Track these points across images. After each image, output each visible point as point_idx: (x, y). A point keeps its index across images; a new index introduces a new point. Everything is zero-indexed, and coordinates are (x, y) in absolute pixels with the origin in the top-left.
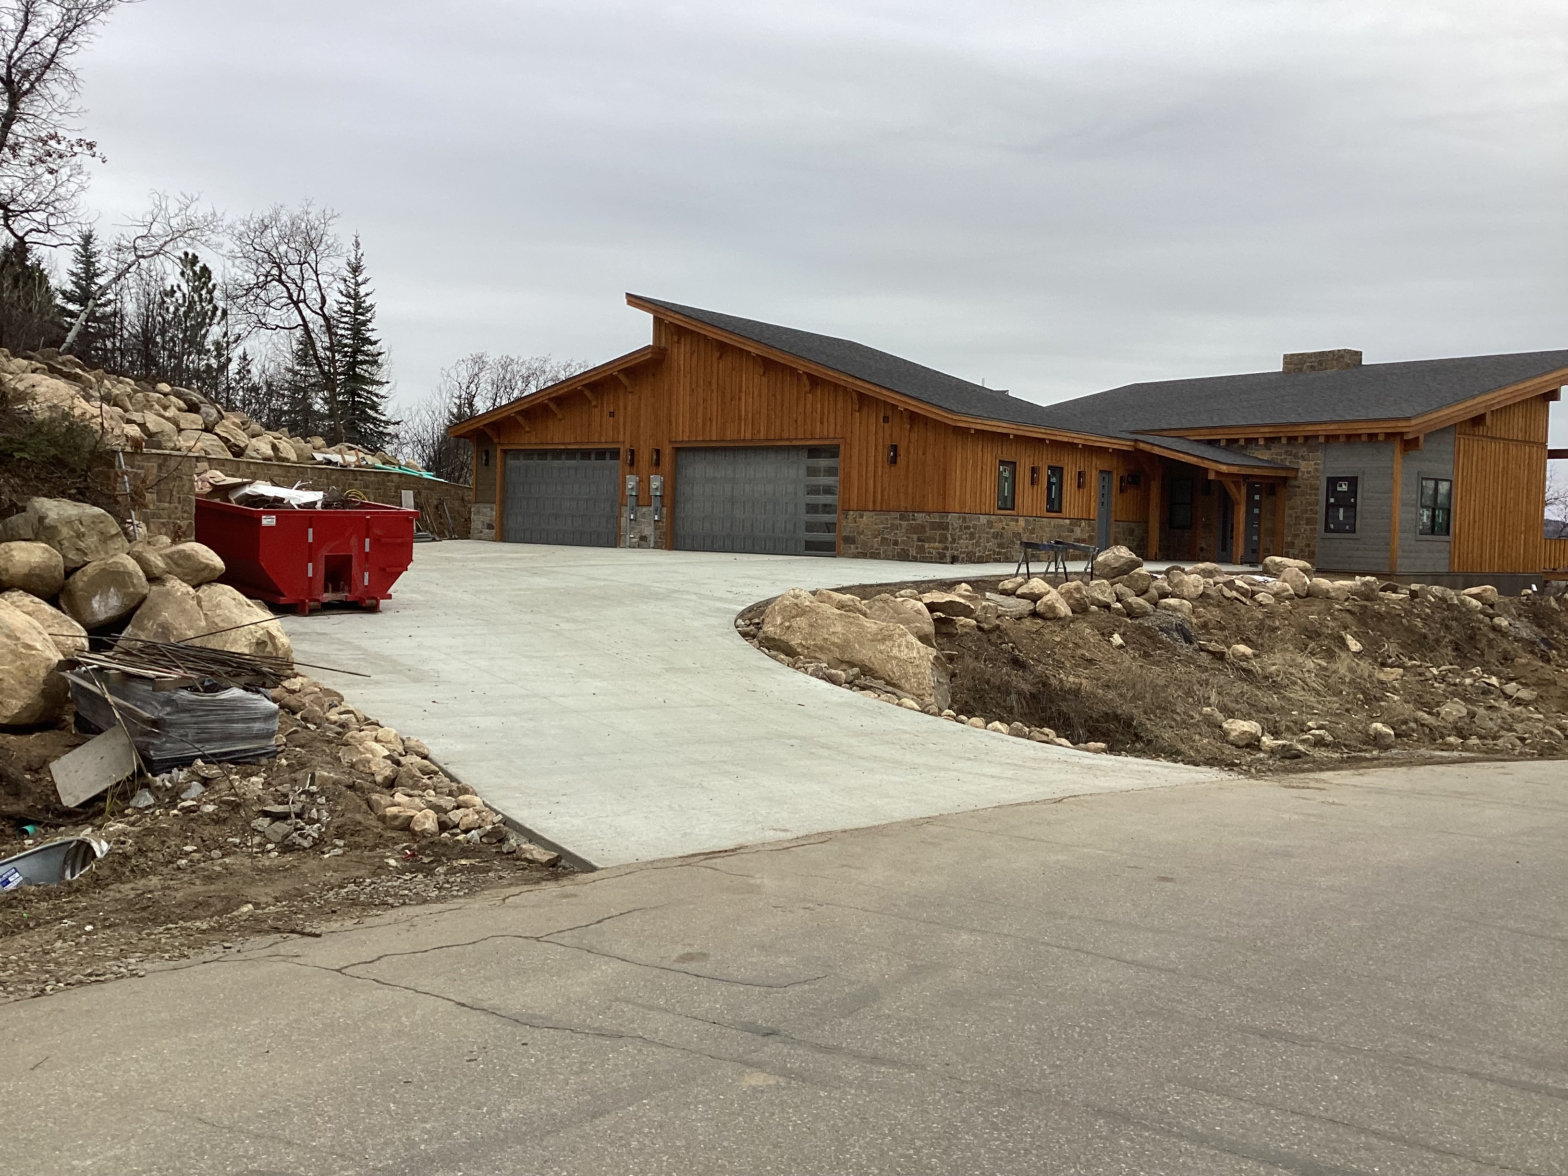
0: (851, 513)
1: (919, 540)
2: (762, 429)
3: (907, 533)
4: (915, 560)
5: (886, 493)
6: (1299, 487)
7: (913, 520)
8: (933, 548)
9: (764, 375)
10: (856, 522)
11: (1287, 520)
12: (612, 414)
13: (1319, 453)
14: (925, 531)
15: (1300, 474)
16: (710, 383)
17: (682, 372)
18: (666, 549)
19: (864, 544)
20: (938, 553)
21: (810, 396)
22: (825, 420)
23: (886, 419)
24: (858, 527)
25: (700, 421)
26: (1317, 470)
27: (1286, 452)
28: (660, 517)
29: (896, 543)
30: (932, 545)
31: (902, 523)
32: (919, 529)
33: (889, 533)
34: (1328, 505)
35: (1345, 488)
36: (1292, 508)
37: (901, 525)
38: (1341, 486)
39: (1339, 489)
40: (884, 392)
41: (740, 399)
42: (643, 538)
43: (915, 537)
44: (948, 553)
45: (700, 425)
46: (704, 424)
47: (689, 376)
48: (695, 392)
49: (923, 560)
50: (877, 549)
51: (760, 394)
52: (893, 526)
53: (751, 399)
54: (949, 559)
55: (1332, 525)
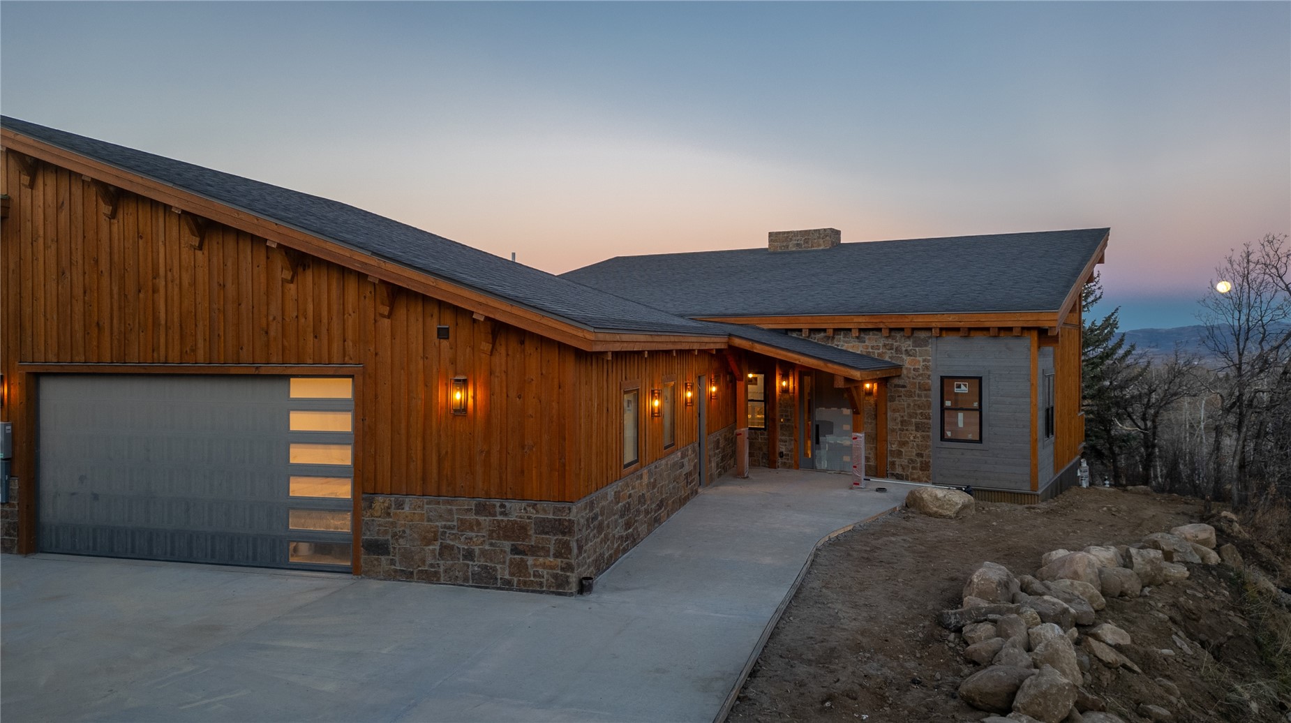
0: (380, 499)
1: (515, 550)
2: (201, 344)
3: (491, 537)
4: (507, 585)
5: (447, 466)
6: (904, 386)
7: (502, 514)
8: (544, 566)
9: (200, 247)
10: (388, 515)
11: (890, 425)
13: (928, 348)
14: (527, 536)
15: (905, 372)
16: (97, 261)
17: (41, 241)
18: (20, 552)
19: (407, 556)
20: (555, 576)
21: (292, 286)
22: (324, 331)
23: (443, 334)
24: (394, 524)
25: (78, 326)
26: (927, 367)
27: (885, 345)
28: (9, 497)
29: (469, 555)
30: (541, 560)
31: (481, 518)
32: (515, 531)
33: (456, 537)
34: (943, 409)
35: (964, 389)
36: (894, 411)
37: (478, 523)
38: (959, 387)
39: (956, 390)
40: (444, 285)
41: (155, 290)
43: (507, 545)
44: (573, 578)
45: (79, 335)
47: (54, 247)
48: (68, 274)
49: (525, 587)
50: (432, 566)
51: (194, 283)
52: (462, 521)
53: (176, 290)
54: (574, 587)
55: (949, 434)
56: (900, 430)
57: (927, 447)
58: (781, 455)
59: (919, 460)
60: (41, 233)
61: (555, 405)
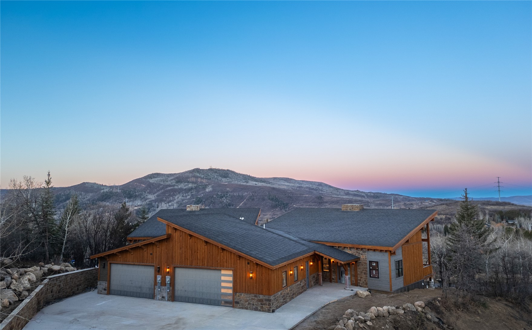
0: (238, 293)
1: (261, 304)
2: (206, 263)
3: (257, 301)
4: (260, 311)
5: (249, 288)
6: (361, 263)
7: (259, 297)
8: (266, 307)
9: (206, 245)
10: (239, 297)
11: (358, 272)
12: (151, 254)
13: (366, 253)
14: (263, 302)
15: (361, 259)
16: (187, 247)
17: (177, 242)
18: (172, 301)
19: (242, 304)
21: (222, 253)
22: (228, 262)
23: (248, 263)
24: (240, 298)
25: (183, 259)
26: (366, 258)
27: (356, 252)
28: (170, 290)
29: (253, 305)
31: (255, 298)
32: (261, 301)
33: (251, 301)
34: (370, 269)
35: (374, 264)
36: (359, 269)
37: (255, 299)
38: (373, 264)
39: (373, 265)
40: (249, 257)
41: (198, 253)
42: (163, 297)
44: (271, 310)
45: (184, 260)
46: (185, 260)
47: (179, 243)
48: (182, 249)
49: (263, 311)
50: (247, 306)
51: (205, 252)
52: (252, 298)
53: (201, 253)
54: (271, 311)
55: (372, 276)
56: (361, 274)
57: (367, 279)
58: (333, 279)
59: (365, 282)
60: (177, 241)
61: (268, 278)
